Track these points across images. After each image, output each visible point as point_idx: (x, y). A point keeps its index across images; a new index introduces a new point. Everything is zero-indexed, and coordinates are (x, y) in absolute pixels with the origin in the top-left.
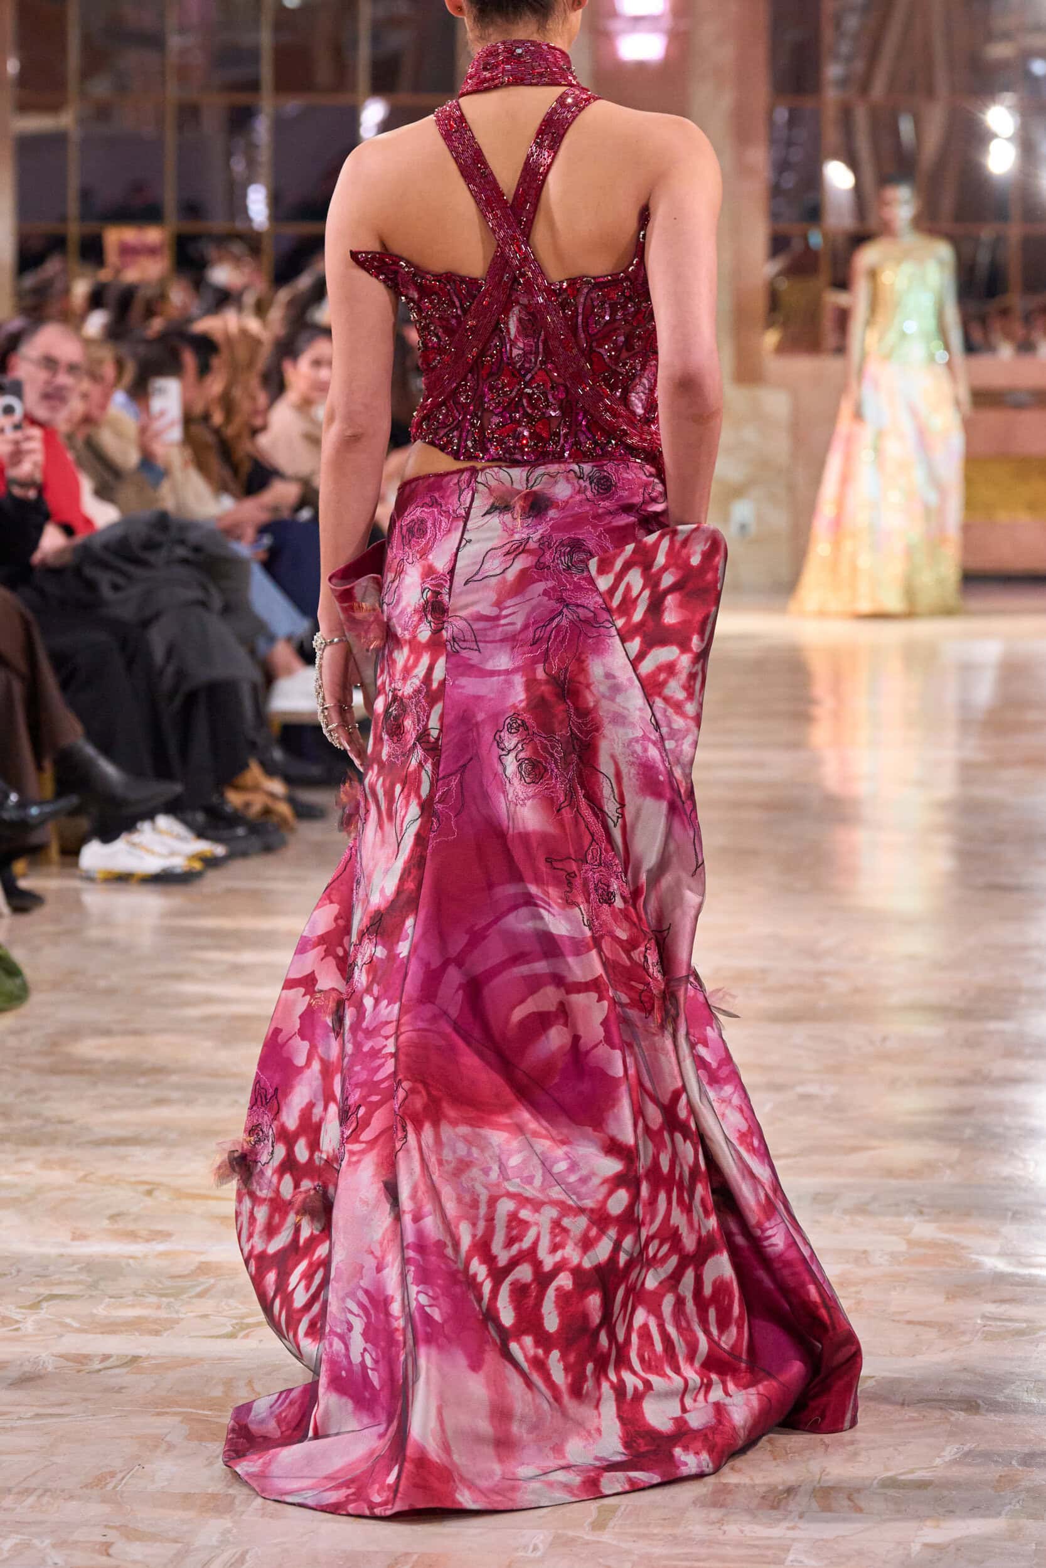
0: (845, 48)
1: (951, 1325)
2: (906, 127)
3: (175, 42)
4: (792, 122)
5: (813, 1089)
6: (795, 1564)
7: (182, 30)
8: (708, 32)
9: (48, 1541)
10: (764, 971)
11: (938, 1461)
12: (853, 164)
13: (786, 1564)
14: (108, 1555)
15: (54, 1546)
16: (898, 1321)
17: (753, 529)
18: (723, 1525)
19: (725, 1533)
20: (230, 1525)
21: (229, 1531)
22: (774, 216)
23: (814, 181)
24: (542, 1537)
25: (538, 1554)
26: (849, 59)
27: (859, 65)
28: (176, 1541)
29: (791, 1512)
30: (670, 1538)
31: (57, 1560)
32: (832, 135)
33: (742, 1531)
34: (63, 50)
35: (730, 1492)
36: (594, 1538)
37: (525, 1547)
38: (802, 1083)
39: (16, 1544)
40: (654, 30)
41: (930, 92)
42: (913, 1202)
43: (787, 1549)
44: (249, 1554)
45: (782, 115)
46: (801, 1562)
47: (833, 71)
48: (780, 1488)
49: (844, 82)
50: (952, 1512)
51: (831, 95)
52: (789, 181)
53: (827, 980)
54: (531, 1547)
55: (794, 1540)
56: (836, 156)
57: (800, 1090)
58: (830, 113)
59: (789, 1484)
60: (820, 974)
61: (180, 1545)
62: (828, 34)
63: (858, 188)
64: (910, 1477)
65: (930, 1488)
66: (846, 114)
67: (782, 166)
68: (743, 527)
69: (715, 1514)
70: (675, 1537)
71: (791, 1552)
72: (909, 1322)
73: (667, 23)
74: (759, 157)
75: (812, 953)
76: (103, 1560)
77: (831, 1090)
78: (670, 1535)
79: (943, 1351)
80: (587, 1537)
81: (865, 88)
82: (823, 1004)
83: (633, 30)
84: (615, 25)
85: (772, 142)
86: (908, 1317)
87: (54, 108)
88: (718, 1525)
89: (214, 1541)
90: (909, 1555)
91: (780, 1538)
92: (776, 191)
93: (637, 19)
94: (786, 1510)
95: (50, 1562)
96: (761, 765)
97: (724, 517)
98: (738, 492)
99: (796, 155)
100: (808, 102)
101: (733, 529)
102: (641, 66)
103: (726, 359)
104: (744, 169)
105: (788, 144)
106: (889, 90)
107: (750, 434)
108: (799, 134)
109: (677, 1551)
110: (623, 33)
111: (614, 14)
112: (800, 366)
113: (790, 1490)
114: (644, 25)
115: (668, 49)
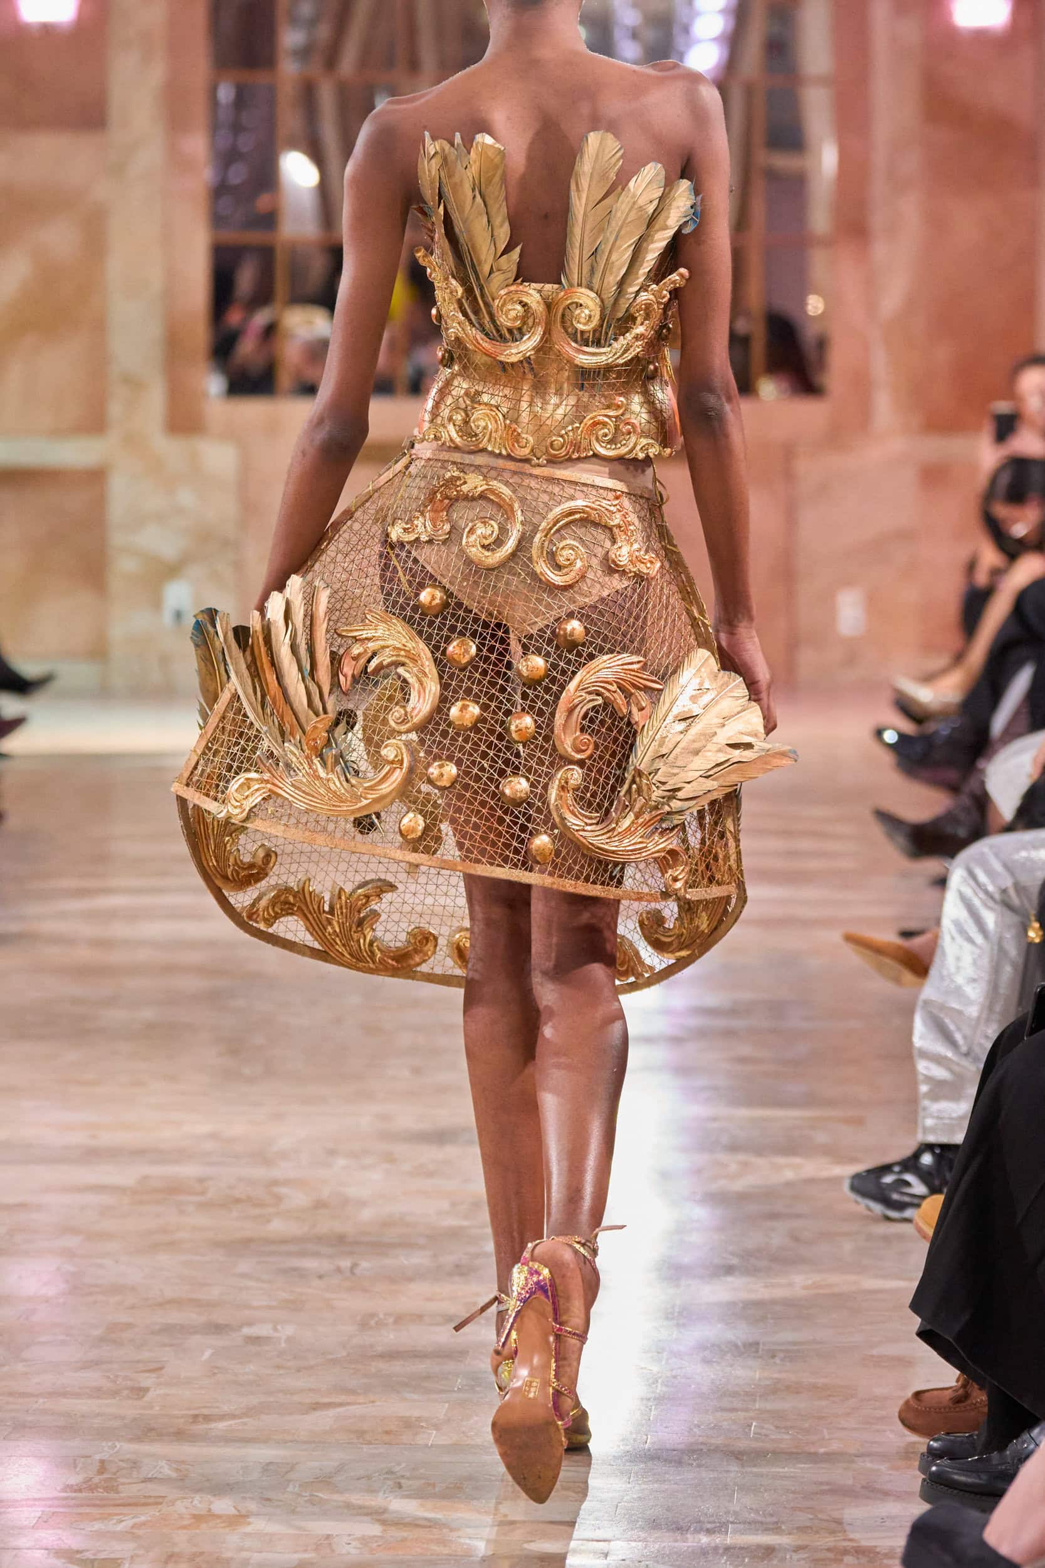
0: (305, 10)
4: (241, 100)
5: (263, 1330)
10: (201, 1180)
12: (317, 156)
22: (217, 220)
23: (266, 178)
26: (313, 22)
27: (324, 32)
32: (290, 120)
38: (250, 1324)
42: (390, 1472)
45: (226, 93)
47: (291, 38)
49: (304, 53)
51: (289, 69)
52: (237, 175)
53: (283, 1190)
56: (293, 145)
57: (246, 1331)
58: (287, 91)
60: (275, 1183)
63: (322, 186)
66: (308, 93)
67: (226, 158)
68: (177, 615)
74: (198, 146)
75: (262, 1157)
77: (289, 1330)
81: (331, 60)
85: (214, 127)
92: (220, 191)
97: (156, 603)
98: (171, 570)
99: (246, 143)
100: (260, 78)
101: (167, 617)
102: (47, 30)
103: (155, 400)
104: (177, 161)
105: (237, 128)
106: (364, 62)
107: (186, 497)
108: (247, 117)
112: (250, 411)
115: (81, 8)
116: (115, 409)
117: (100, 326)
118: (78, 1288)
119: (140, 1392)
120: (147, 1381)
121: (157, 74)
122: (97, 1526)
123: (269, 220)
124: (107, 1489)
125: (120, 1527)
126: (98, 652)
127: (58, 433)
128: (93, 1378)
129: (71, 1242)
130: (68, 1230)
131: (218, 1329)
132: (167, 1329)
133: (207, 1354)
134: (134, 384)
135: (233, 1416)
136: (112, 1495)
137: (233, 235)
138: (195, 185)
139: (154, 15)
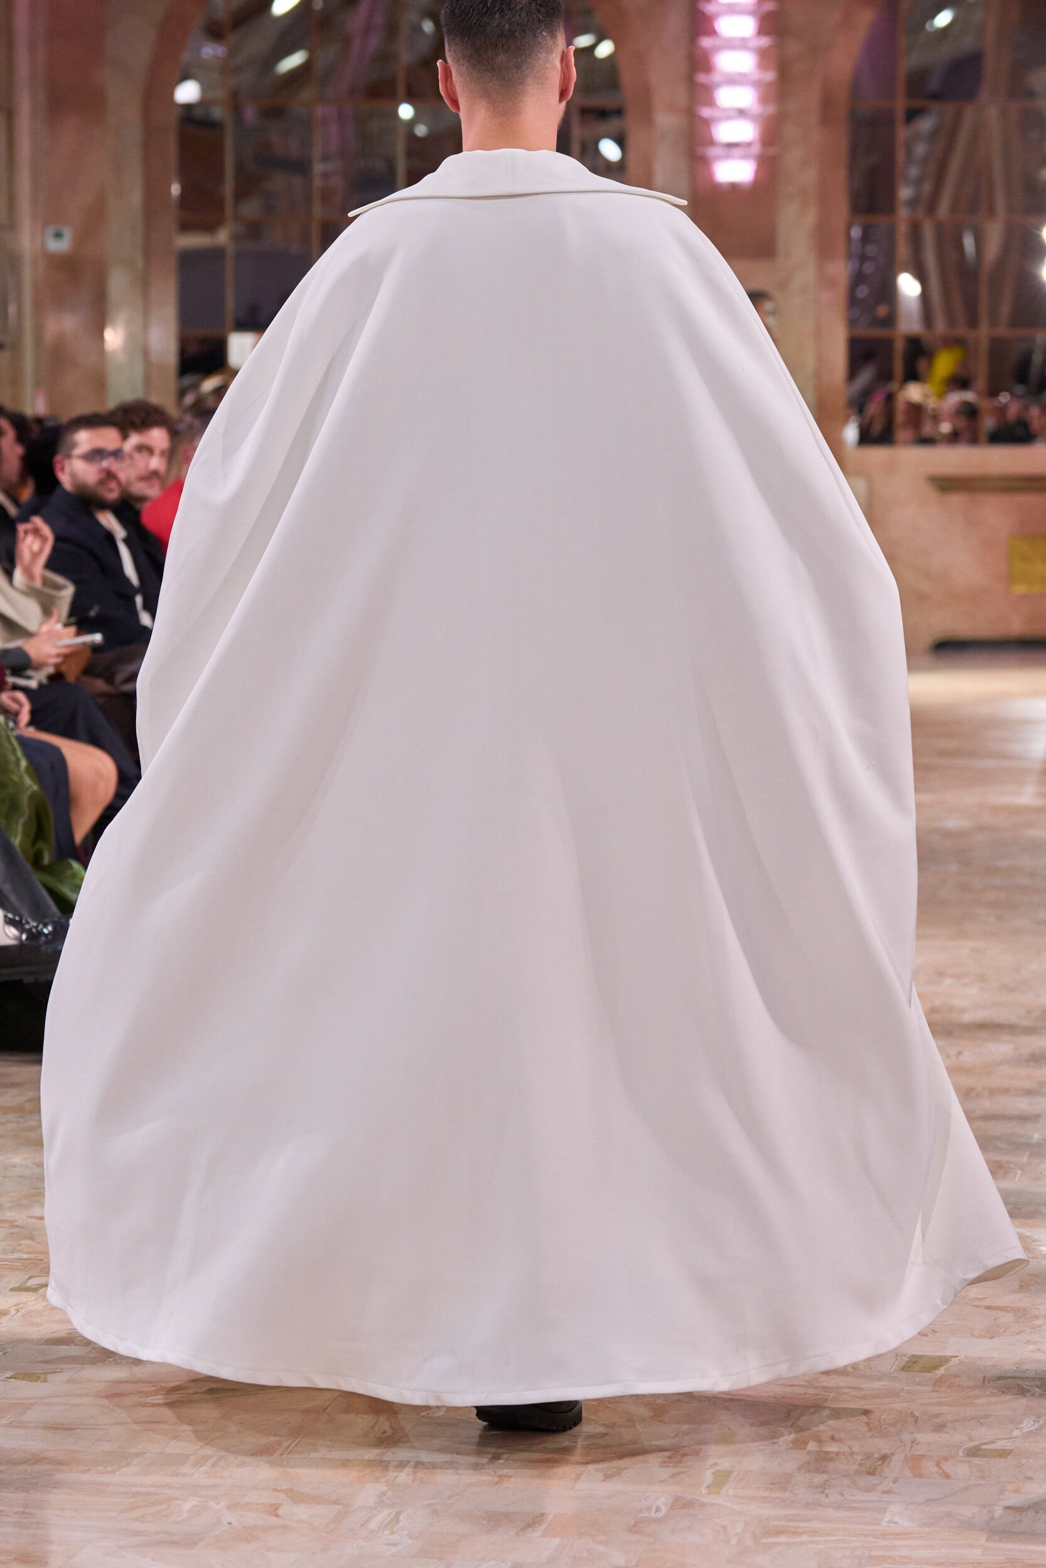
0: (914, 172)
1: (1025, 1310)
2: (969, 243)
3: (318, 167)
4: (866, 238)
6: (891, 1525)
7: (325, 158)
8: (793, 158)
9: (223, 1504)
11: (1016, 1433)
12: (921, 276)
13: (883, 1524)
14: (277, 1516)
15: (228, 1507)
16: (978, 1306)
18: (825, 1489)
19: (827, 1496)
20: (385, 1488)
21: (384, 1494)
22: (852, 323)
23: (888, 292)
24: (663, 1499)
25: (661, 1514)
26: (918, 182)
27: (927, 188)
28: (336, 1502)
29: (886, 1477)
30: (779, 1501)
31: (231, 1520)
32: (903, 250)
33: (843, 1496)
34: (220, 177)
35: (831, 1460)
37: (649, 1509)
39: (194, 1506)
40: (745, 157)
41: (991, 212)
43: (884, 1512)
44: (403, 1515)
45: (856, 232)
46: (896, 1523)
47: (905, 193)
48: (876, 1456)
49: (913, 203)
50: (1030, 1478)
51: (903, 215)
52: (863, 292)
54: (654, 1509)
55: (889, 1503)
56: (907, 270)
58: (902, 228)
59: (884, 1452)
61: (340, 1507)
62: (900, 156)
63: (925, 296)
64: (992, 1446)
65: (1009, 1457)
66: (916, 230)
67: (858, 279)
69: (818, 1479)
70: (783, 1500)
71: (889, 1515)
72: (988, 1307)
73: (756, 149)
74: (841, 270)
76: (272, 1520)
78: (778, 1498)
79: (1018, 1333)
81: (932, 208)
83: (727, 157)
84: (712, 152)
85: (850, 256)
86: (987, 1302)
87: (210, 228)
88: (821, 1489)
89: (371, 1503)
90: (992, 1518)
92: (853, 301)
93: (731, 146)
94: (880, 1475)
95: (225, 1522)
99: (869, 268)
100: (882, 220)
102: (734, 187)
104: (824, 281)
105: (863, 258)
106: (954, 209)
108: (871, 249)
109: (785, 1512)
110: (719, 158)
111: (711, 142)
112: (877, 455)
113: (884, 1458)
114: (737, 152)
115: (757, 172)
121: (810, 219)
123: (890, 320)
137: (866, 331)
138: (837, 296)
139: (809, 176)
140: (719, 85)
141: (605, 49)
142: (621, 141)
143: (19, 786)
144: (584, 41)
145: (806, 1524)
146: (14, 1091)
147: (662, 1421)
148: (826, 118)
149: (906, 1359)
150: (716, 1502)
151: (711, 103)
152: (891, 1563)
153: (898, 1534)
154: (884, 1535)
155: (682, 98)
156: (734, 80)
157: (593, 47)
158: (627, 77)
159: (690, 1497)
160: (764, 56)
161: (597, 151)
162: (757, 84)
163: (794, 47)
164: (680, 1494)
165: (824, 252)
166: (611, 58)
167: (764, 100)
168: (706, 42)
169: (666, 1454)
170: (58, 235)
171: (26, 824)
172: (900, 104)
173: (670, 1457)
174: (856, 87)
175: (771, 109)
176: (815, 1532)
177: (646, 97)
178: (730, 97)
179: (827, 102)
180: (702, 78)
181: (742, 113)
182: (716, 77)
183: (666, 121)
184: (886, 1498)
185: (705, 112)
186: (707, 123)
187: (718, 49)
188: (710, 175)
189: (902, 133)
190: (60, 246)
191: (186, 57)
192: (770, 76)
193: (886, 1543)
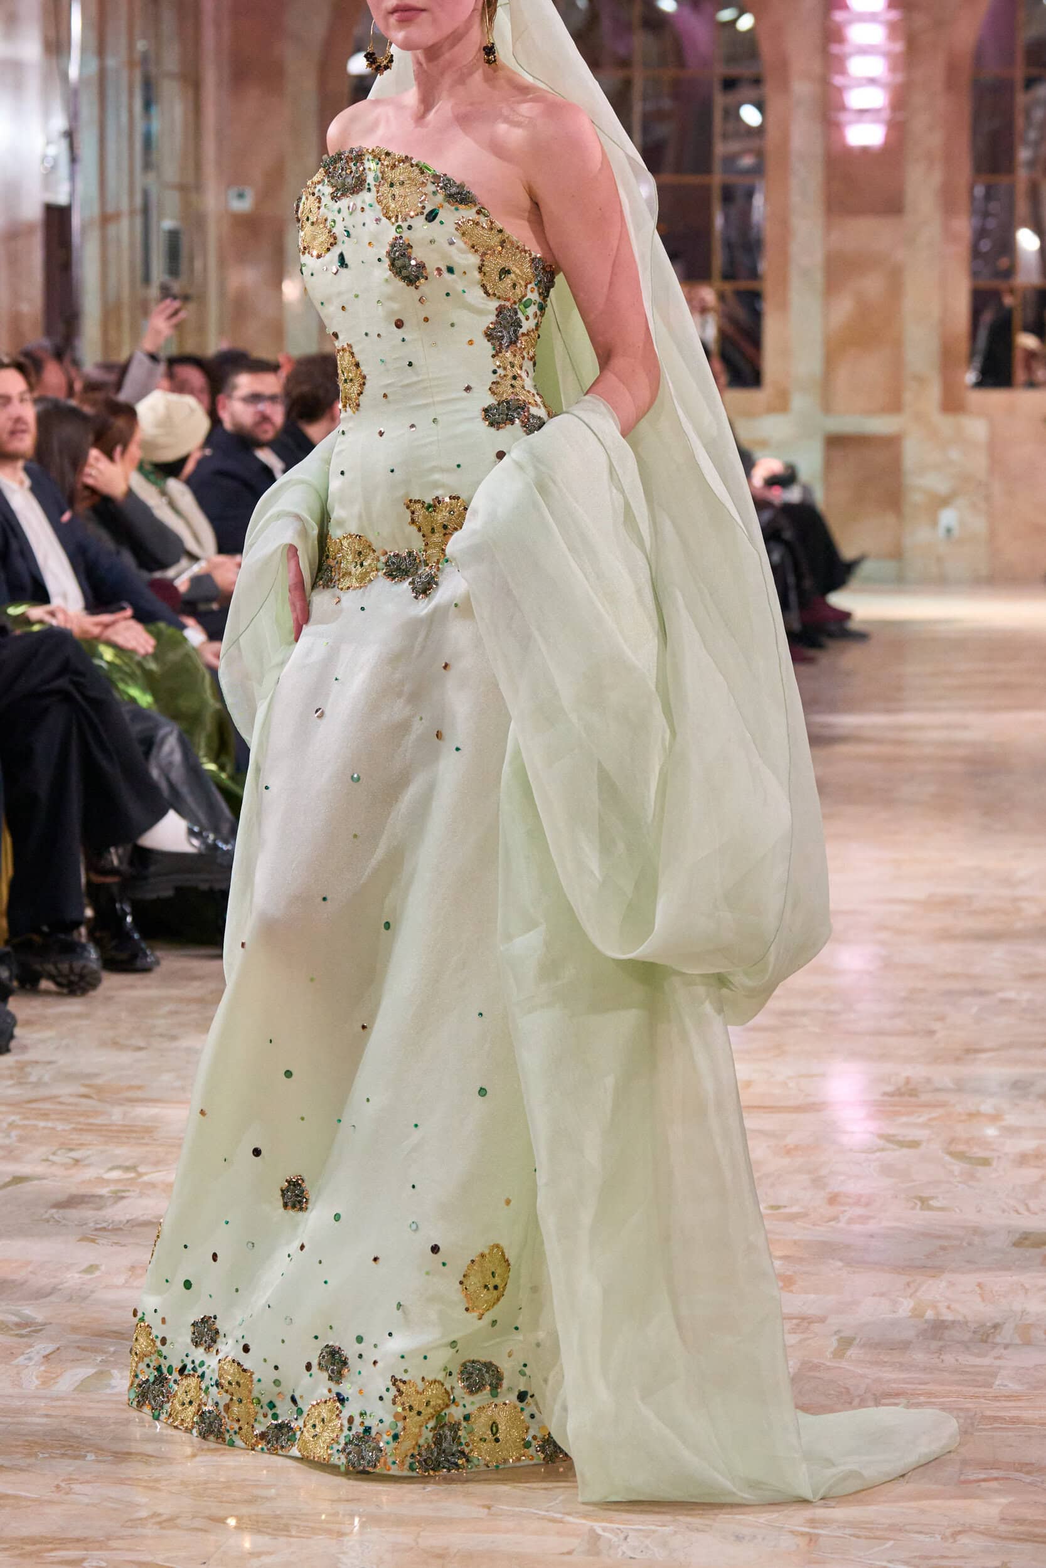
0: (1032, 135)
4: (988, 196)
5: (1011, 995)
6: (1001, 1387)
8: (920, 123)
10: (969, 898)
12: (1038, 230)
13: (994, 1388)
17: (956, 533)
18: (941, 1354)
19: (943, 1361)
22: (975, 274)
23: (1007, 246)
26: (1036, 145)
29: (997, 1345)
30: (897, 1364)
32: (1022, 207)
33: (957, 1360)
35: (947, 1328)
36: (837, 1365)
38: (1001, 989)
40: (876, 121)
43: (994, 1375)
45: (980, 191)
46: (1006, 1386)
47: (1024, 154)
48: (988, 1324)
49: (1032, 164)
51: (1022, 174)
52: (985, 245)
53: (1024, 905)
55: (1000, 1367)
56: (1025, 225)
57: (1001, 995)
58: (1022, 187)
59: (997, 1321)
60: (1015, 900)
62: (1020, 121)
63: (1043, 251)
66: (1034, 189)
67: (980, 234)
68: (949, 531)
69: (935, 1345)
70: (901, 1364)
71: (999, 1377)
73: (886, 115)
74: (963, 226)
77: (1026, 996)
78: (897, 1362)
80: (829, 1364)
82: (1019, 925)
83: (858, 121)
84: (844, 117)
85: (973, 212)
88: (937, 1355)
91: (990, 1366)
92: (976, 253)
93: (862, 112)
94: (992, 1344)
96: (965, 727)
97: (934, 523)
98: (944, 501)
99: (991, 223)
100: (1003, 180)
101: (941, 531)
102: (865, 150)
103: (934, 392)
104: (949, 236)
105: (986, 214)
107: (954, 454)
108: (994, 206)
109: (903, 1376)
110: (850, 123)
111: (843, 108)
112: (996, 397)
113: (996, 1326)
114: (867, 116)
115: (887, 136)
116: (908, 397)
117: (898, 344)
118: (888, 965)
119: (931, 1033)
120: (936, 1026)
121: (936, 178)
122: (904, 1119)
123: (1009, 273)
124: (911, 1095)
125: (921, 1120)
126: (897, 554)
127: (869, 412)
128: (900, 1023)
129: (884, 935)
130: (882, 927)
131: (982, 993)
132: (949, 993)
133: (974, 1010)
134: (920, 380)
135: (992, 1050)
136: (913, 1099)
137: (986, 283)
138: (961, 250)
139: (934, 140)
140: (851, 55)
141: (746, 23)
142: (760, 106)
143: (204, 703)
144: (726, 15)
145: (922, 1387)
146: (196, 984)
147: (791, 1291)
148: (950, 85)
149: (1017, 1236)
150: (841, 1366)
151: (843, 71)
152: (1002, 1423)
153: (1008, 1397)
154: (996, 1398)
155: (816, 67)
156: (865, 51)
157: (733, 22)
158: (766, 48)
159: (816, 1361)
160: (893, 29)
161: (738, 118)
162: (887, 55)
163: (921, 20)
164: (806, 1359)
165: (948, 208)
166: (751, 31)
167: (893, 69)
168: (839, 16)
169: (795, 1321)
170: (241, 196)
171: (209, 737)
172: (1019, 73)
173: (798, 1325)
174: (978, 57)
175: (899, 78)
176: (931, 1394)
177: (783, 65)
178: (861, 66)
179: (952, 68)
180: (835, 49)
181: (872, 81)
182: (847, 49)
183: (802, 88)
184: (998, 1363)
185: (838, 80)
186: (840, 90)
187: (850, 22)
188: (842, 137)
189: (1021, 99)
190: (243, 206)
191: (357, 31)
192: (898, 47)
193: (998, 1404)
